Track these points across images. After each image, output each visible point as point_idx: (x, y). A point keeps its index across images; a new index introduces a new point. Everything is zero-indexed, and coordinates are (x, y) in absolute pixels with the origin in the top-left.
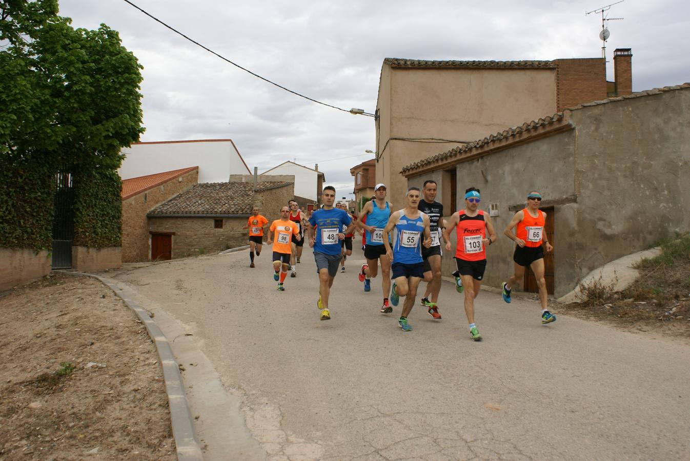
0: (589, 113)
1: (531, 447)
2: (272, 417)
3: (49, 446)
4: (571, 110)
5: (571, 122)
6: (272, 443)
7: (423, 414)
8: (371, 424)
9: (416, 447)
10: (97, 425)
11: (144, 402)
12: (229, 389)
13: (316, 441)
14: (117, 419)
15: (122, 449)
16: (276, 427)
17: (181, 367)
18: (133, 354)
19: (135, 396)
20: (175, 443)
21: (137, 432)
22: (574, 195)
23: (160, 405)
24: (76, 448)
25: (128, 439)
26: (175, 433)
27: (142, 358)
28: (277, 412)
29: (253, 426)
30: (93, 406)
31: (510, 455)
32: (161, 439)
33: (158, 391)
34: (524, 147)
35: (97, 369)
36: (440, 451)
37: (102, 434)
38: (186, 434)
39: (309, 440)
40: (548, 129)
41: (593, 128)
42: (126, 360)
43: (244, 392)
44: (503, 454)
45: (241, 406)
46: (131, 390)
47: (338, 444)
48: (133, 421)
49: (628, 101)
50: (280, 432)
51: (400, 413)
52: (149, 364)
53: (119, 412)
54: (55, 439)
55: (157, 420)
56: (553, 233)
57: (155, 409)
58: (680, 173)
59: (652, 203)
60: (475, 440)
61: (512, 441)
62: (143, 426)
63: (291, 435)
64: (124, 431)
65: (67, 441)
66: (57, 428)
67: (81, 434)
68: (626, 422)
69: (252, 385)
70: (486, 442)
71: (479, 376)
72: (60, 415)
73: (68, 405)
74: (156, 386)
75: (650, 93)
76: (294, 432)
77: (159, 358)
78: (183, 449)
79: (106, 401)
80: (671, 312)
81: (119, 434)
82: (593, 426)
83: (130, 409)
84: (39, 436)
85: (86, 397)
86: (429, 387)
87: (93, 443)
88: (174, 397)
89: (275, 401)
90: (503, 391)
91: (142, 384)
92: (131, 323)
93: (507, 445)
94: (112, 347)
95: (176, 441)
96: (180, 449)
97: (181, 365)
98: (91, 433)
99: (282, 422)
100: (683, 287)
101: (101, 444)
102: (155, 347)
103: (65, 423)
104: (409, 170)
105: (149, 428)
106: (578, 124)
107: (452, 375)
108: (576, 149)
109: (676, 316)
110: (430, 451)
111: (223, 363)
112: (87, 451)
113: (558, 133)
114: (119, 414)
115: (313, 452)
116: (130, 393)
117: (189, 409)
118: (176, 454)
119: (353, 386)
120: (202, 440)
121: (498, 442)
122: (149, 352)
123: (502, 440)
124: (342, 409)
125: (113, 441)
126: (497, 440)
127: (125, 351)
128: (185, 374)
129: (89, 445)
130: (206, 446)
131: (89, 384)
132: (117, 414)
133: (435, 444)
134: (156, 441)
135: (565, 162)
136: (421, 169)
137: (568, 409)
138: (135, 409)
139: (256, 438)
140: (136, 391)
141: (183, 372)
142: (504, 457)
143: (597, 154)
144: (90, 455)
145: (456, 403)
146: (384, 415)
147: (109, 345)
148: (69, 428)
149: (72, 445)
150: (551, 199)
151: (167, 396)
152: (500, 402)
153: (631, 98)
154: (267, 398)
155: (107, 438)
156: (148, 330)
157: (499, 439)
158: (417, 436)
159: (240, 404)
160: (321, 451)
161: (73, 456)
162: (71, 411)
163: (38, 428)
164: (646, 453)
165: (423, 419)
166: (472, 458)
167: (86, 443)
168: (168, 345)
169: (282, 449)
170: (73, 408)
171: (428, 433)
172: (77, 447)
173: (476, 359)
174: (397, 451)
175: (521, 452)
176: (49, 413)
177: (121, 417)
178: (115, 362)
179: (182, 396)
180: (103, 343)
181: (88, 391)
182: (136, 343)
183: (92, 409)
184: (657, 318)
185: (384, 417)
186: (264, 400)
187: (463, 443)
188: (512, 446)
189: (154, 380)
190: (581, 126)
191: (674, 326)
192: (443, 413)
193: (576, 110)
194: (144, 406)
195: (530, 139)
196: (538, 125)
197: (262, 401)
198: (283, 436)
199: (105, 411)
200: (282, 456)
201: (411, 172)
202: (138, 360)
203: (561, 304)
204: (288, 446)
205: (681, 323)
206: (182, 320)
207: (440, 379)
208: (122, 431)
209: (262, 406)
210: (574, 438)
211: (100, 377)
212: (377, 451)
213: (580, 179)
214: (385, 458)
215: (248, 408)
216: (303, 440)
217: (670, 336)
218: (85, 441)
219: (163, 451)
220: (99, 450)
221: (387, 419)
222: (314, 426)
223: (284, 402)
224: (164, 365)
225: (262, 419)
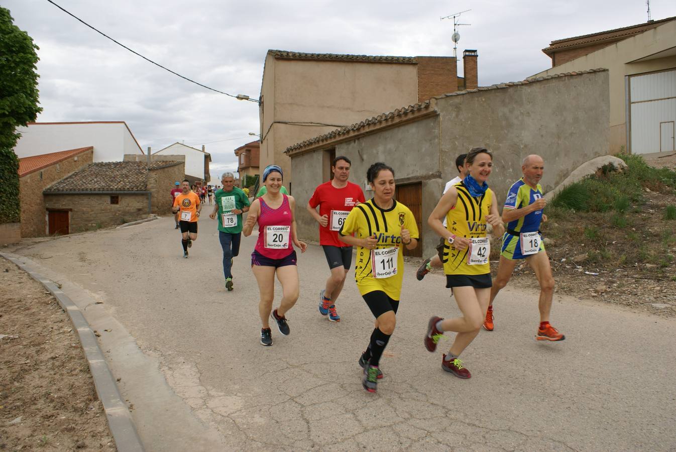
0: (451, 102)
1: (425, 386)
2: (191, 374)
4: (436, 99)
5: (436, 109)
6: (195, 398)
7: (328, 363)
8: (282, 376)
9: (326, 393)
10: (16, 395)
11: (64, 369)
12: (146, 351)
13: (235, 393)
14: (38, 387)
15: (47, 415)
16: (196, 383)
17: (95, 334)
18: (46, 324)
19: (53, 364)
20: (102, 405)
21: (61, 397)
22: (439, 172)
23: (81, 371)
26: (101, 396)
27: (55, 327)
28: (195, 369)
29: (174, 384)
30: (9, 376)
31: (408, 394)
32: (88, 402)
33: (77, 358)
34: (396, 130)
35: (9, 341)
36: (348, 395)
37: (24, 403)
38: (112, 396)
39: (229, 393)
40: (416, 115)
41: (454, 115)
42: (39, 330)
43: (160, 354)
45: (159, 366)
46: (49, 358)
47: (255, 395)
48: (55, 387)
49: (481, 92)
50: (201, 388)
51: (307, 364)
52: (64, 333)
53: (39, 380)
55: (80, 384)
56: (421, 204)
57: (76, 375)
58: (521, 154)
59: (500, 179)
61: (408, 381)
62: (66, 392)
63: (211, 390)
64: (47, 398)
67: (1, 406)
68: (497, 359)
69: (167, 346)
70: (386, 384)
74: (74, 352)
75: (499, 87)
76: (214, 387)
77: (73, 326)
78: (111, 410)
79: (23, 370)
80: (519, 268)
81: (42, 401)
82: (472, 365)
83: (50, 376)
85: (1, 369)
86: (329, 340)
87: (14, 412)
88: (94, 362)
89: (191, 359)
91: (58, 352)
92: (39, 295)
93: (404, 386)
94: (21, 318)
95: (103, 403)
96: (108, 411)
97: (95, 332)
98: (11, 403)
99: (201, 378)
101: (23, 413)
102: (68, 316)
104: (292, 150)
105: (73, 394)
106: (441, 111)
108: (440, 132)
109: (524, 271)
110: (339, 395)
111: (136, 328)
112: (9, 421)
113: (425, 119)
114: (39, 382)
115: (234, 404)
116: (48, 361)
117: (111, 372)
118: (105, 415)
120: (127, 401)
121: (396, 383)
122: (62, 321)
123: (399, 381)
124: (254, 363)
125: (37, 409)
127: (36, 322)
128: (100, 340)
129: (10, 415)
130: (132, 406)
131: (2, 356)
132: (37, 382)
133: (342, 389)
134: (82, 405)
135: (431, 144)
136: (303, 149)
138: (55, 376)
139: (179, 394)
140: (53, 358)
141: (99, 338)
142: (404, 396)
143: (457, 136)
144: (13, 425)
145: (355, 352)
146: (293, 367)
147: (19, 316)
150: (419, 175)
151: (87, 361)
153: (485, 90)
154: (184, 357)
155: (30, 406)
156: (57, 299)
157: (397, 381)
158: (325, 383)
159: (158, 364)
160: (241, 402)
164: (517, 382)
165: (328, 367)
168: (81, 314)
169: (205, 403)
171: (335, 380)
174: (310, 397)
175: (417, 391)
177: (41, 385)
178: (27, 332)
179: (102, 360)
180: (12, 315)
181: (1, 362)
182: (47, 313)
183: (10, 380)
186: (181, 359)
188: (409, 386)
189: (72, 347)
190: (444, 112)
191: (523, 280)
192: (345, 362)
193: (440, 98)
194: (65, 372)
195: (401, 123)
196: (408, 111)
197: (179, 361)
198: (204, 391)
200: (206, 409)
201: (294, 152)
202: (51, 329)
204: (210, 400)
205: (528, 277)
206: (90, 290)
208: (45, 398)
209: (180, 365)
211: (13, 348)
212: (292, 399)
213: (444, 158)
214: (300, 404)
215: (167, 368)
216: (223, 394)
217: (521, 288)
218: (6, 412)
219: (91, 414)
220: (22, 418)
221: (296, 369)
222: (231, 380)
223: (199, 360)
224: (80, 333)
225: (181, 376)
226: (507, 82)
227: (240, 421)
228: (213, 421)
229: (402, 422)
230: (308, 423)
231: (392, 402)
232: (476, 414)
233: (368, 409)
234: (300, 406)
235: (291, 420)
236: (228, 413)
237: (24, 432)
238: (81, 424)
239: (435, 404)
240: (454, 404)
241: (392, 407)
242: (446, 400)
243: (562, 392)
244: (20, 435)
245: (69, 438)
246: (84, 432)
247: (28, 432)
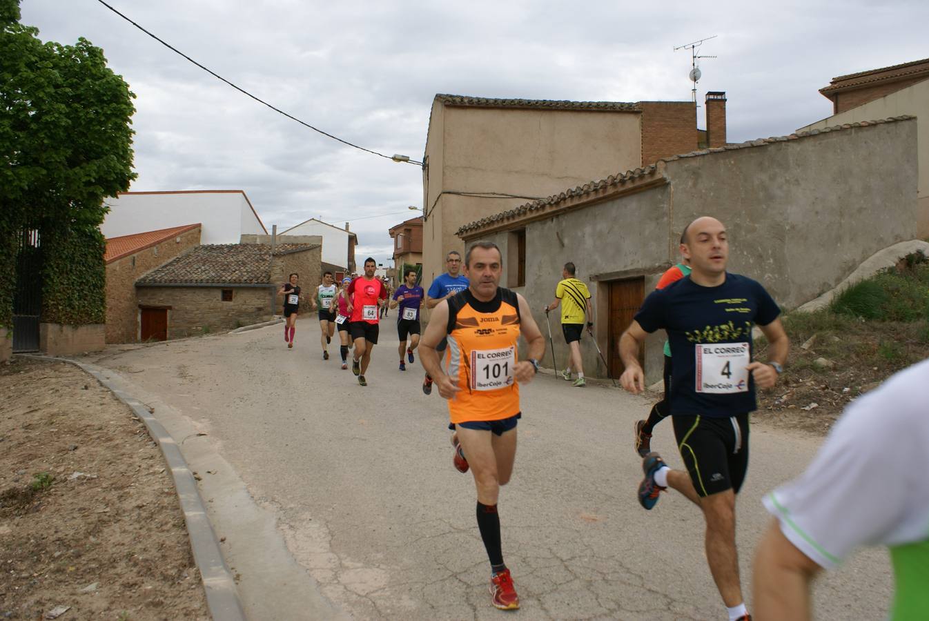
0: (686, 166)
1: (640, 564)
2: (319, 536)
3: (26, 584)
4: (666, 162)
5: (665, 175)
6: (323, 569)
8: (443, 542)
10: (91, 554)
11: (152, 522)
12: (260, 503)
13: (377, 565)
14: (118, 544)
15: (128, 583)
16: (325, 549)
17: (196, 476)
18: (132, 460)
19: (139, 514)
20: (199, 573)
21: (147, 560)
23: (174, 525)
24: (66, 585)
25: (135, 570)
26: (198, 561)
27: (144, 466)
28: (324, 529)
29: (296, 549)
30: (84, 528)
31: (616, 575)
32: (181, 568)
33: (170, 507)
34: (609, 204)
35: (85, 481)
36: (532, 573)
37: (100, 565)
38: (213, 561)
39: (368, 564)
40: (638, 183)
41: (690, 183)
42: (123, 468)
43: (280, 506)
44: (608, 574)
45: (277, 523)
46: (134, 507)
47: (405, 568)
48: (140, 546)
49: (730, 152)
50: (331, 555)
52: (154, 473)
53: (120, 536)
54: (35, 575)
55: (173, 544)
57: (168, 531)
58: (787, 238)
59: (756, 273)
60: (573, 558)
61: (616, 557)
62: (154, 553)
63: (346, 558)
64: (130, 560)
65: (53, 577)
66: (37, 559)
67: (72, 566)
68: (745, 530)
69: (289, 497)
70: (586, 560)
71: (567, 480)
72: (40, 542)
73: (49, 528)
74: (166, 500)
75: (755, 144)
76: (349, 555)
77: (167, 465)
78: (210, 581)
79: (102, 522)
80: (781, 400)
81: (123, 564)
83: (135, 531)
84: (12, 572)
85: (74, 518)
86: (509, 495)
87: (88, 577)
88: (191, 514)
89: (321, 516)
90: (598, 497)
91: (147, 499)
92: (125, 421)
93: (611, 563)
94: (102, 451)
95: (201, 571)
96: (207, 581)
97: (195, 473)
98: (85, 565)
99: (332, 542)
100: (792, 371)
101: (100, 578)
102: (161, 451)
103: (47, 552)
104: (467, 231)
105: (163, 556)
106: (673, 179)
107: (536, 480)
108: (671, 208)
109: (788, 405)
111: (249, 470)
112: (82, 588)
113: (651, 189)
114: (120, 538)
115: (376, 579)
116: (133, 510)
117: (212, 529)
118: (203, 588)
119: (415, 496)
120: (232, 569)
121: (599, 559)
122: (152, 457)
123: (604, 557)
124: (405, 524)
125: (115, 574)
126: (599, 557)
127: (121, 457)
128: (201, 485)
129: (84, 580)
130: (238, 576)
131: (75, 501)
132: (118, 538)
133: (524, 565)
134: (173, 572)
135: (658, 224)
136: (482, 230)
137: (678, 517)
138: (141, 531)
139: (301, 563)
140: (139, 507)
141: (200, 483)
142: (609, 578)
143: (695, 214)
144: (86, 593)
145: (544, 513)
146: (459, 531)
147: (99, 449)
148: (54, 559)
149: (60, 581)
150: (640, 267)
151: (182, 513)
152: (596, 511)
153: (734, 149)
154: (310, 513)
155: (107, 570)
156: (148, 429)
157: (601, 555)
159: (276, 521)
160: (385, 577)
161: (63, 596)
162: (55, 537)
163: (9, 561)
165: (506, 533)
166: (571, 580)
167: (79, 577)
168: (177, 449)
169: (336, 577)
170: (56, 532)
171: (515, 551)
172: (67, 583)
173: (561, 459)
174: (479, 574)
175: (628, 570)
176: (24, 540)
177: (123, 542)
178: (108, 471)
179: (202, 513)
180: (90, 447)
181: (74, 509)
182: (135, 446)
183: (84, 533)
184: (766, 407)
185: (457, 532)
186: (307, 515)
187: (558, 562)
188: (617, 563)
189: (164, 493)
190: (677, 180)
191: (786, 417)
192: (529, 526)
193: (671, 161)
194: (153, 526)
195: (617, 194)
196: (626, 179)
197: (304, 517)
198: (335, 560)
199: (101, 535)
200: (337, 585)
201: (469, 233)
202: (138, 468)
203: (654, 392)
204: (343, 573)
205: (793, 413)
206: (190, 417)
207: (521, 485)
208: (127, 560)
209: (304, 523)
210: (689, 552)
211: (90, 491)
212: (455, 576)
214: (465, 583)
215: (287, 526)
216: (359, 565)
217: (783, 428)
218: (78, 575)
219: (185, 584)
220: (97, 586)
221: (463, 535)
222: (372, 546)
223: (331, 517)
224: (174, 473)
225: (306, 539)
226: (767, 137)
227: (382, 603)
228: (345, 602)
229: (606, 615)
230: (475, 610)
231: (592, 585)
232: (711, 607)
233: (559, 593)
234: (465, 586)
235: (451, 605)
236: (366, 592)
237: (100, 604)
238: (171, 597)
239: (653, 591)
240: (680, 592)
241: (593, 592)
242: (670, 586)
243: (839, 581)
244: (94, 607)
245: (155, 615)
246: (175, 608)
247: (104, 604)
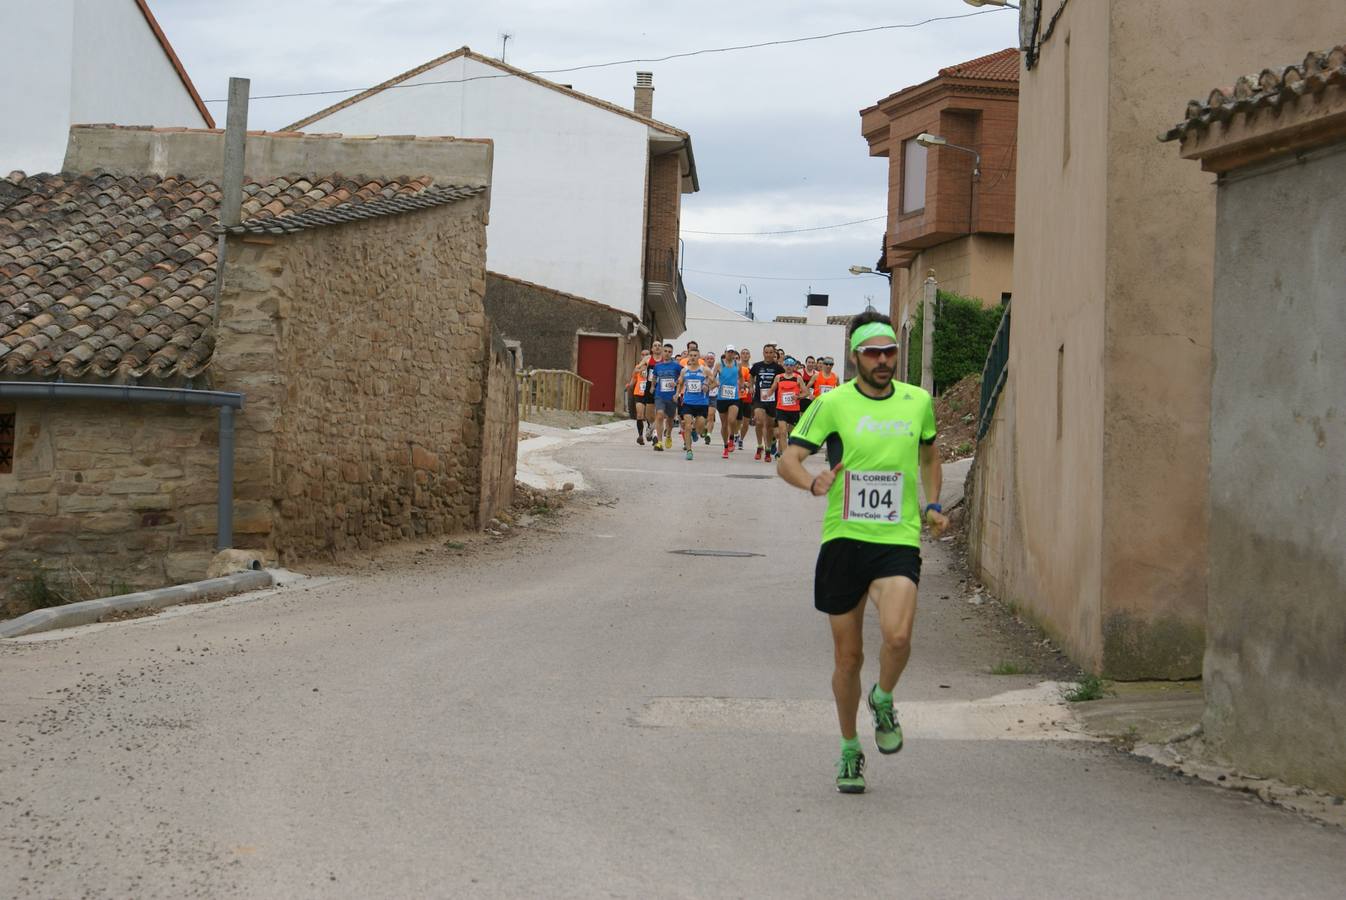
104: (1227, 120)
136: (1307, 115)
201: (1241, 134)
